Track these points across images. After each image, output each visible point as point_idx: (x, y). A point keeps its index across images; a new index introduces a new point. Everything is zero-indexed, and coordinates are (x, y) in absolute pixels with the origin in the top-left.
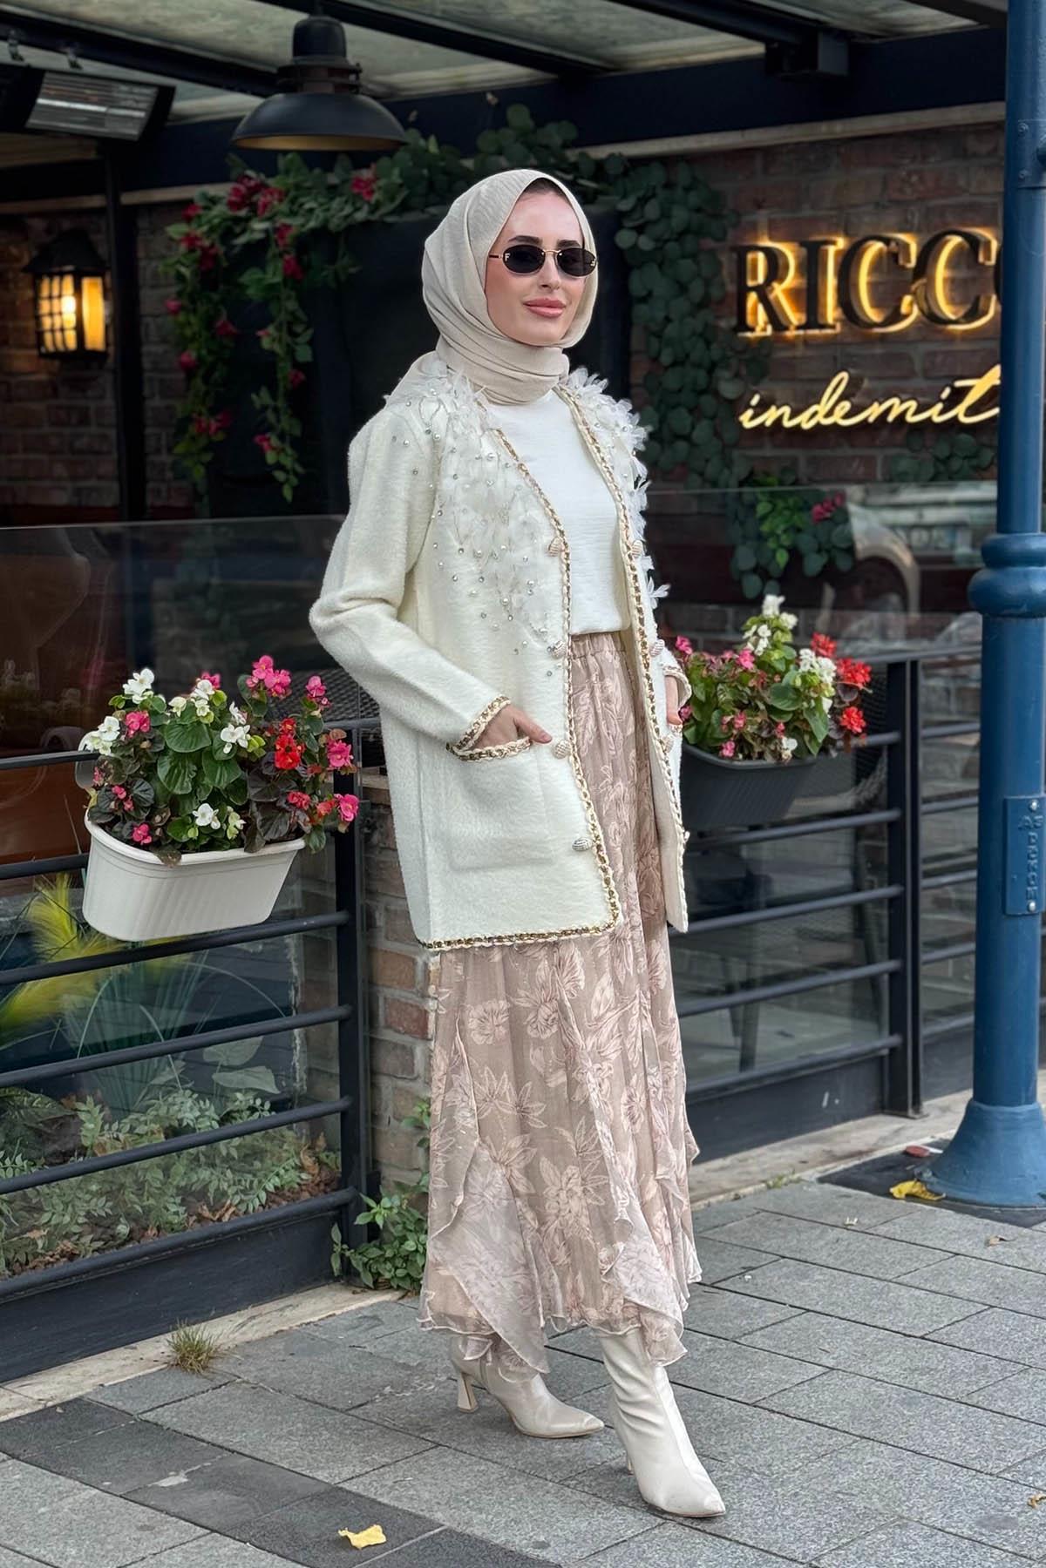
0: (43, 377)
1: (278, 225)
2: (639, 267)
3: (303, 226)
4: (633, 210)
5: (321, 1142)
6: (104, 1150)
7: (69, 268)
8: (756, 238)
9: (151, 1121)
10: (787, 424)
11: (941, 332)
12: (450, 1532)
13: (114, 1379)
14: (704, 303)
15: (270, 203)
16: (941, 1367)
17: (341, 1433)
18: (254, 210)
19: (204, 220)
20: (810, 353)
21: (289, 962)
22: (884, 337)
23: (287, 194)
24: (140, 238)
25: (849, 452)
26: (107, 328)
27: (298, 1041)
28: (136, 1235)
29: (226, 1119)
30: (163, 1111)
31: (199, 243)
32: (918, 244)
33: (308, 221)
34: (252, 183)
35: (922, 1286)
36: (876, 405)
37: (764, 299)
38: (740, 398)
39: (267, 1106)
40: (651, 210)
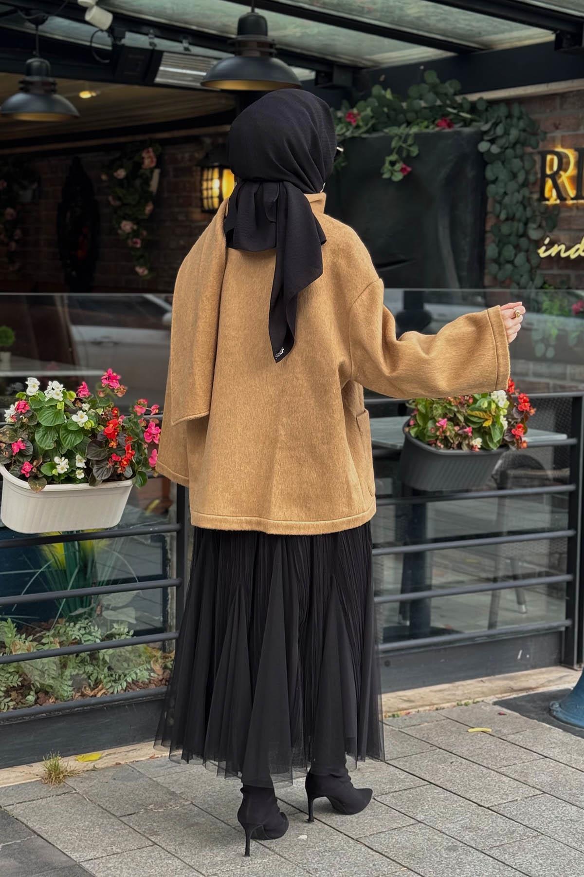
2: (492, 163)
4: (489, 130)
7: (217, 164)
8: (554, 146)
9: (52, 636)
10: (563, 255)
14: (525, 184)
20: (580, 213)
29: (106, 638)
38: (539, 240)
39: (131, 632)
40: (499, 130)
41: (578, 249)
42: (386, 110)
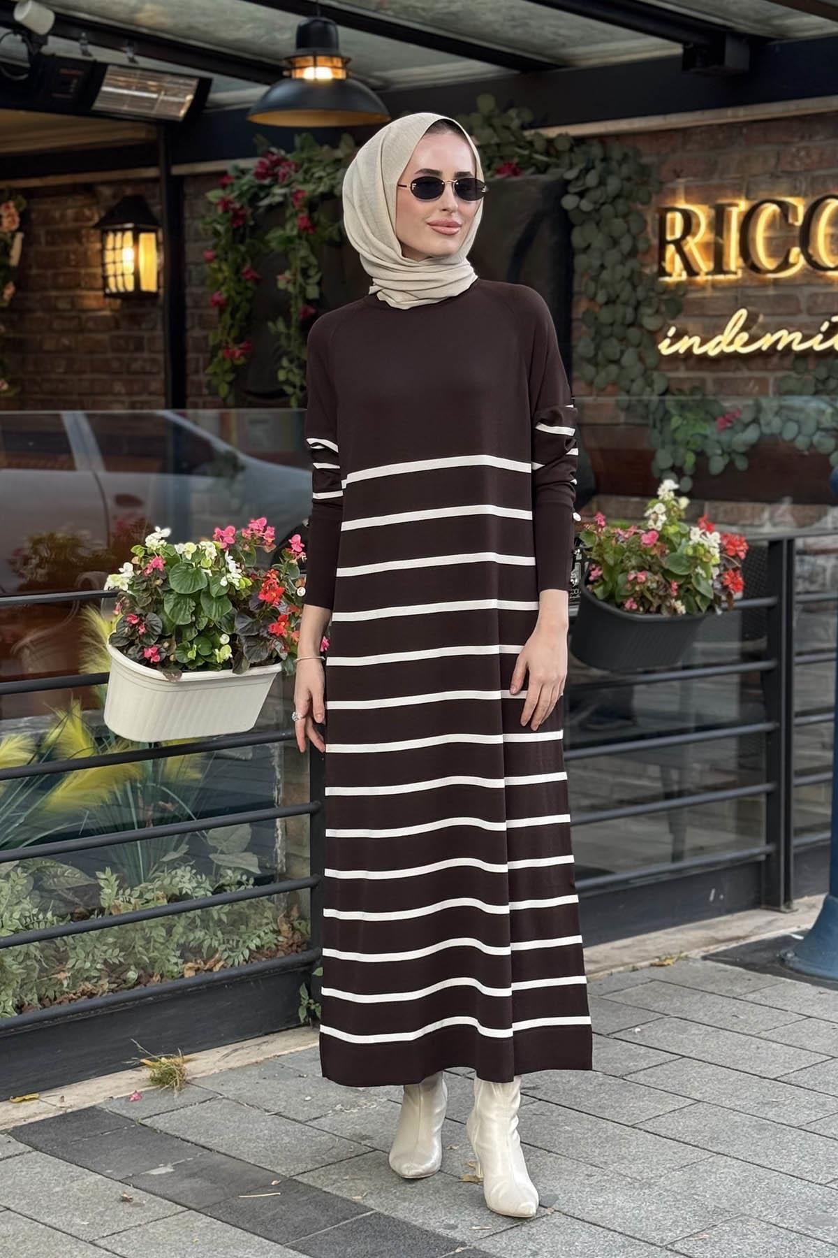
0: (107, 313)
1: (294, 190)
2: (581, 225)
3: (314, 190)
4: (577, 178)
5: (295, 913)
6: (119, 910)
7: (130, 225)
8: (675, 201)
9: (157, 889)
10: (697, 351)
11: (821, 277)
12: (378, 1215)
13: (122, 1093)
14: (633, 253)
15: (288, 173)
16: (787, 1102)
17: (298, 1139)
18: (276, 180)
19: (235, 188)
20: (718, 294)
21: (273, 768)
22: (776, 282)
23: (301, 166)
24: (186, 203)
25: (746, 374)
26: (158, 274)
27: (279, 832)
28: (143, 980)
29: (219, 890)
30: (167, 881)
31: (232, 206)
32: (805, 206)
33: (319, 187)
34: (275, 158)
35: (779, 1040)
36: (768, 335)
37: (680, 250)
38: (660, 329)
39: (252, 881)
40: (591, 179)
41: (719, 343)
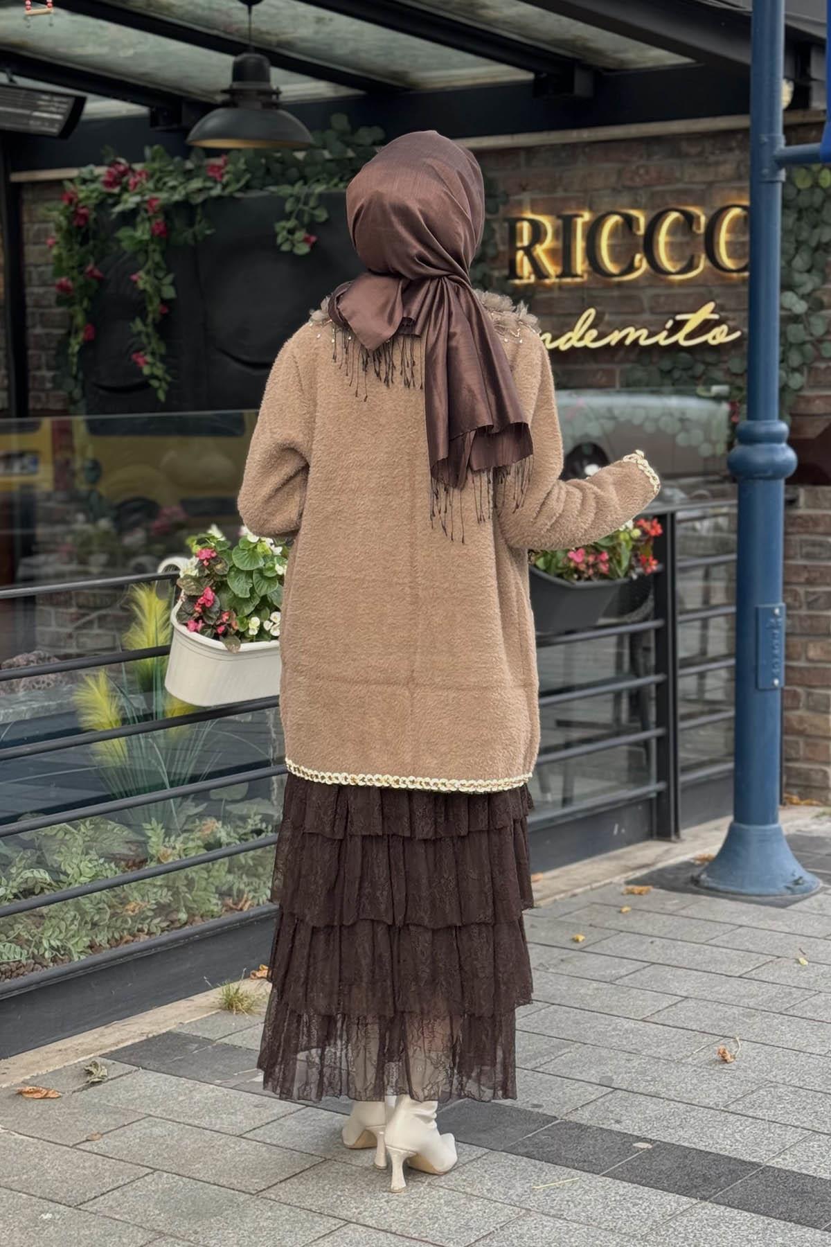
1: (147, 198)
6: (167, 858)
8: (522, 212)
9: (197, 839)
11: (662, 280)
13: (188, 1019)
14: (482, 259)
15: (140, 182)
18: (125, 189)
20: (565, 295)
22: (619, 285)
23: (152, 175)
24: (24, 208)
25: (594, 365)
28: (191, 920)
29: (242, 838)
32: (647, 217)
33: (172, 195)
34: (122, 168)
36: (616, 332)
37: (529, 256)
39: (270, 828)
41: (570, 339)
42: (263, 161)
